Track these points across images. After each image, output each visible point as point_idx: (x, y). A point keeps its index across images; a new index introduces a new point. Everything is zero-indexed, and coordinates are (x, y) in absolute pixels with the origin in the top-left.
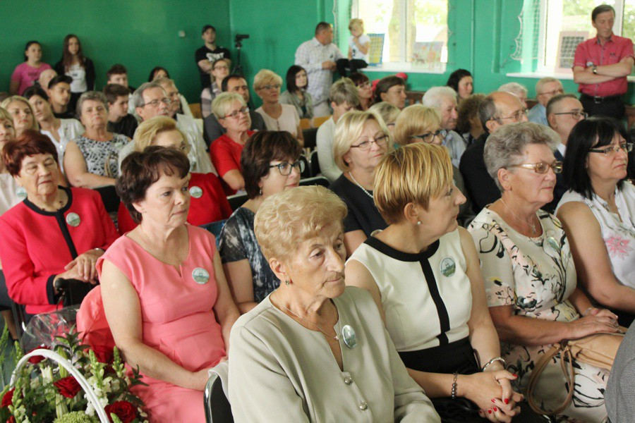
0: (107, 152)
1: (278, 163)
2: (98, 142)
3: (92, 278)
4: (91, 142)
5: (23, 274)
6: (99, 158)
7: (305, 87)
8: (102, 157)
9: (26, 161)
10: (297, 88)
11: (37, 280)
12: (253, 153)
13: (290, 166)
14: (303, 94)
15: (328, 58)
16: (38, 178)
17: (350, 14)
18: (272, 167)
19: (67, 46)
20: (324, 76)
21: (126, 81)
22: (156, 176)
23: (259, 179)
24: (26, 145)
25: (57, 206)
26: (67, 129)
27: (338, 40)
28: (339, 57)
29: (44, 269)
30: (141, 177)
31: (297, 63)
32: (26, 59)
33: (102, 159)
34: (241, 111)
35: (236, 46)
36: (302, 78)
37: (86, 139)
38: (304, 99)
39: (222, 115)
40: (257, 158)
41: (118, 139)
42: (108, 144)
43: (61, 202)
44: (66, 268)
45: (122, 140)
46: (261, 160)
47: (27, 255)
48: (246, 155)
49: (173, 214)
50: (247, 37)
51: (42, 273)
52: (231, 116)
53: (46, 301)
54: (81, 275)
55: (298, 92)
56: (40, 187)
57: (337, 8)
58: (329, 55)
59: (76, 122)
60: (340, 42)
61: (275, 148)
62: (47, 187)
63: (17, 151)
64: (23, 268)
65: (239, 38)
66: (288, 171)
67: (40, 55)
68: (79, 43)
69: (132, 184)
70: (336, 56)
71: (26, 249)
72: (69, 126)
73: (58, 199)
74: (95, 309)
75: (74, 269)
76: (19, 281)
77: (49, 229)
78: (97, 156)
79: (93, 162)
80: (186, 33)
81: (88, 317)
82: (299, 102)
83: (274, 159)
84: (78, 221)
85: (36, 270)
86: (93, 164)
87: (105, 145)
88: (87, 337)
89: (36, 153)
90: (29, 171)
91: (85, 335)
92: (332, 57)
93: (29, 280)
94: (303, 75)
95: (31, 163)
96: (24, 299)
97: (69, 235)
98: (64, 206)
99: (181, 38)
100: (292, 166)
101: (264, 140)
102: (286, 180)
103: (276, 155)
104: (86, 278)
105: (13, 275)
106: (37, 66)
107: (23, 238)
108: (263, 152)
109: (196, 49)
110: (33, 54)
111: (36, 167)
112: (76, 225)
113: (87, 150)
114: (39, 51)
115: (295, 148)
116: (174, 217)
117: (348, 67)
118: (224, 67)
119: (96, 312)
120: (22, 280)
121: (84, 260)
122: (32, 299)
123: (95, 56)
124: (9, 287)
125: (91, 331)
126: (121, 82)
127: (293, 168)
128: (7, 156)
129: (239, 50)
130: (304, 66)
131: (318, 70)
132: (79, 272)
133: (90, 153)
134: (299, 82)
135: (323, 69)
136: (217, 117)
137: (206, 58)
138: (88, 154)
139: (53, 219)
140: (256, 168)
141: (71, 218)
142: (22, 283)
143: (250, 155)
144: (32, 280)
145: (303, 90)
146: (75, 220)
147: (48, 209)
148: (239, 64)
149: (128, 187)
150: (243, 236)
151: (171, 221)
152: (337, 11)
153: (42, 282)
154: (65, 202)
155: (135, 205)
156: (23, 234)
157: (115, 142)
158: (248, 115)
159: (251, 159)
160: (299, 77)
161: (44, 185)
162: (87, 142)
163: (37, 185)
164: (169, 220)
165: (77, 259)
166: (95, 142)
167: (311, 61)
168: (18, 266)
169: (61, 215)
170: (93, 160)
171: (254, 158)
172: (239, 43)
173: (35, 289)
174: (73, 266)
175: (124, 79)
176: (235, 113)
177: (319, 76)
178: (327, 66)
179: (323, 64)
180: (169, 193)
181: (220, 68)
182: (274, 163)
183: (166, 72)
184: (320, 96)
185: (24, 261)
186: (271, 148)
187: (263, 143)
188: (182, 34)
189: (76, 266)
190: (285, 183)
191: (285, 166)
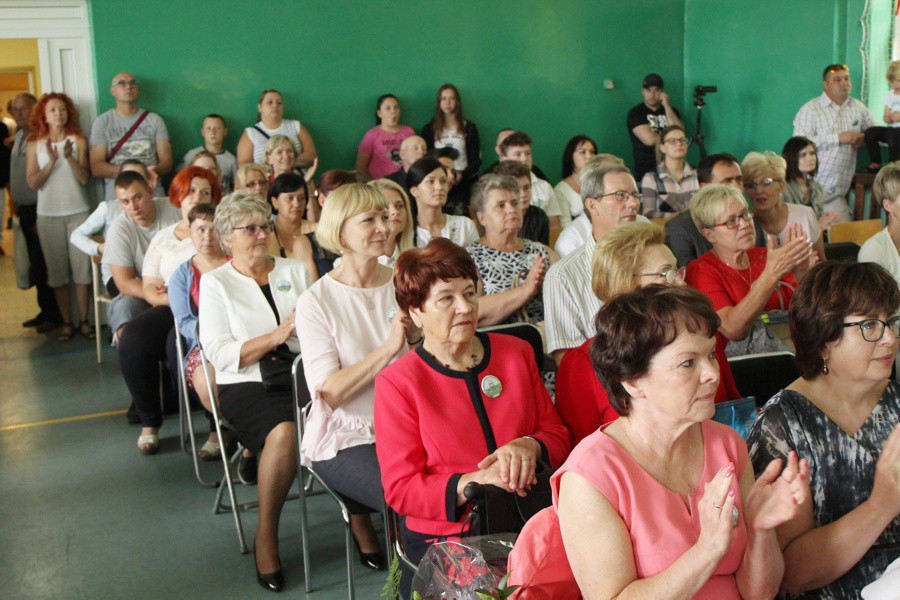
0: (515, 269)
1: (859, 319)
2: (502, 253)
3: (521, 486)
4: (491, 253)
5: (410, 468)
6: (503, 277)
7: (813, 173)
8: (507, 276)
9: (438, 288)
10: (800, 174)
11: (429, 479)
12: (813, 300)
13: (880, 325)
14: (808, 183)
15: (848, 126)
16: (454, 315)
17: (890, 52)
18: (849, 325)
19: (439, 101)
20: (841, 157)
21: (530, 157)
22: (669, 334)
23: (822, 346)
24: (439, 263)
25: (467, 362)
26: (454, 230)
27: (866, 95)
28: (870, 125)
29: (443, 462)
30: (646, 334)
31: (798, 133)
32: (379, 121)
33: (508, 279)
34: (741, 216)
35: (696, 104)
36: (808, 156)
37: (483, 247)
38: (810, 192)
39: (710, 221)
40: (820, 310)
41: (532, 247)
42: (517, 256)
43: (473, 356)
44: (480, 465)
45: (538, 250)
46: (827, 314)
47: (417, 436)
48: (800, 303)
49: (697, 400)
50: (713, 89)
51: (438, 468)
52: (725, 224)
53: (443, 516)
54: (505, 480)
55: (800, 181)
56: (454, 330)
57: (868, 43)
58: (851, 121)
59: (468, 222)
60: (870, 99)
61: (853, 292)
62: (465, 330)
63: (424, 271)
64: (410, 458)
65: (700, 92)
66: (877, 334)
67: (398, 114)
68: (457, 97)
69: (628, 348)
70: (864, 121)
71: (417, 428)
72: (457, 226)
73: (470, 350)
74: (540, 549)
75: (492, 469)
76: (403, 478)
77: (455, 398)
78: (501, 274)
79: (493, 282)
80: (614, 83)
81: (527, 561)
82: (802, 196)
83: (850, 312)
84: (500, 389)
85: (430, 462)
86: (494, 285)
87: (512, 257)
88: (524, 595)
89: (455, 277)
90: (439, 303)
91: (521, 592)
92: (856, 124)
93: (418, 476)
94: (812, 153)
95: (446, 291)
96: (409, 507)
97: (484, 411)
98: (478, 363)
99: (607, 90)
100: (885, 324)
101: (834, 278)
102: (873, 348)
103: (856, 304)
104: (512, 486)
105: (394, 467)
106: (394, 131)
107: (414, 410)
108: (833, 300)
109: (630, 107)
110: (388, 113)
111: (450, 298)
112: (495, 396)
113: (486, 264)
114: (396, 107)
115: (892, 293)
116: (698, 403)
117: (884, 141)
118: (680, 140)
119: (541, 555)
120: (408, 478)
121: (510, 456)
122: (421, 508)
123: (480, 117)
124: (386, 487)
125: (531, 585)
126: (523, 158)
127: (886, 328)
128: (406, 277)
129: (700, 111)
130: (810, 138)
131: (833, 145)
132: (502, 475)
133: (490, 269)
134: (804, 165)
135: (840, 144)
136: (697, 223)
137: (647, 122)
138: (487, 271)
139: (462, 383)
140: (818, 325)
141: (489, 384)
142: (406, 482)
143: (808, 302)
144: (424, 479)
145: (808, 177)
146: (494, 387)
147: (454, 367)
148: (698, 132)
149: (621, 353)
150: (796, 441)
151: (693, 411)
152: (867, 48)
153: (440, 484)
154: (480, 356)
155: (626, 385)
156: (415, 404)
157: (527, 253)
158: (752, 222)
159: (810, 311)
160: (805, 155)
161: (461, 327)
162: (485, 252)
163: (450, 328)
164: (689, 410)
165: (498, 452)
166: (496, 252)
167: (819, 132)
168: (402, 455)
169: (473, 377)
170: (495, 280)
171: (816, 307)
172: (701, 100)
173: (427, 493)
174: (491, 463)
175: (527, 154)
176: (732, 221)
177: (834, 154)
178: (847, 138)
179: (840, 135)
180: (691, 363)
181: (673, 141)
182: (850, 319)
183: (594, 144)
184: (833, 189)
185: (413, 446)
186: (847, 291)
187: (832, 285)
188: (609, 85)
189: (496, 464)
190: (872, 353)
191: (872, 325)
